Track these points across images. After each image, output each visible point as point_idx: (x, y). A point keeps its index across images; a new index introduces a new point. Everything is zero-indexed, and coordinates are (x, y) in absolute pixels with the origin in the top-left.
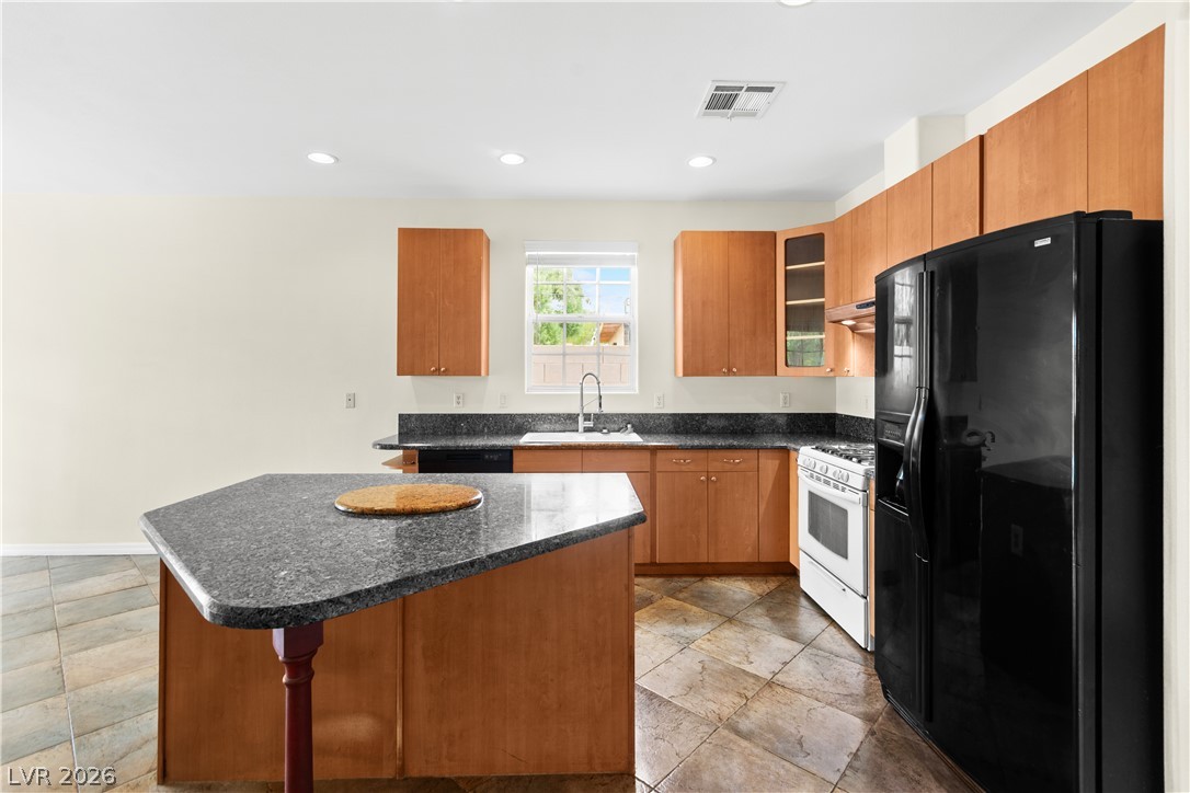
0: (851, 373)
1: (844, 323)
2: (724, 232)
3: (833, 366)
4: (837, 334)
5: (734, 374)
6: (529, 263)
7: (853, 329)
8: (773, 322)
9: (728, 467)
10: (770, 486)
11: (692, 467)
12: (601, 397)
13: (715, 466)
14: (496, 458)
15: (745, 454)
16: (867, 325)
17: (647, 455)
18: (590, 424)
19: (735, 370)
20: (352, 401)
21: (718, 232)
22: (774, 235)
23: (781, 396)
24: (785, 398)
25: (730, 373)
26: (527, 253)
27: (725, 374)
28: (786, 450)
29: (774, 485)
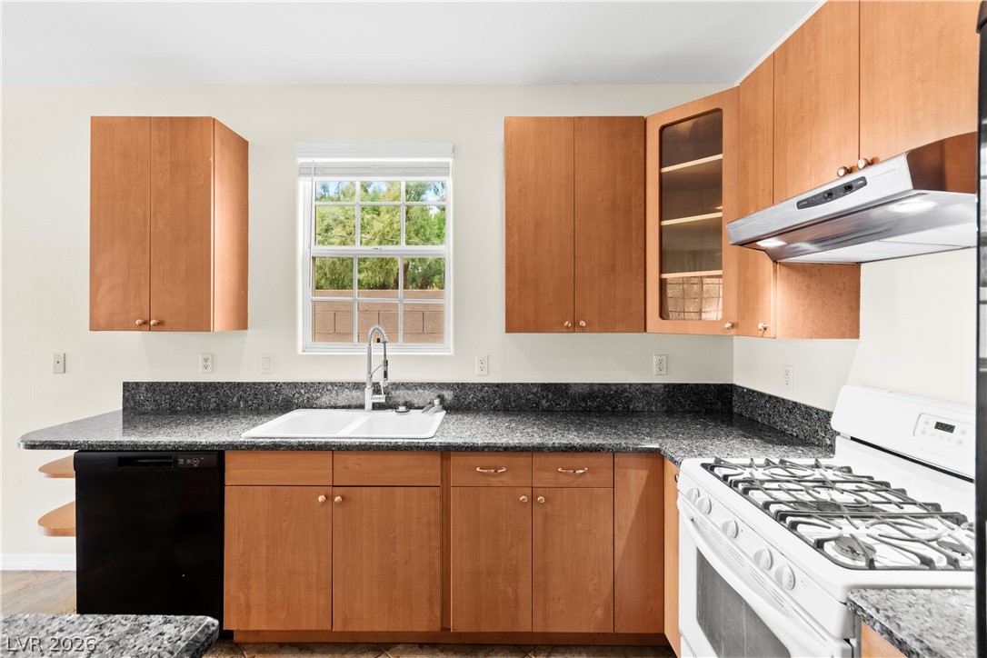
0: (771, 332)
1: (762, 244)
2: (568, 119)
3: (734, 320)
4: (743, 266)
5: (583, 330)
6: (301, 174)
7: (775, 256)
8: (641, 252)
9: (564, 480)
10: (632, 514)
11: (506, 480)
12: (386, 363)
13: (544, 478)
14: (196, 463)
15: (592, 460)
16: (804, 246)
17: (435, 460)
18: (381, 399)
19: (583, 323)
20: (62, 364)
21: (558, 119)
22: (642, 122)
23: (655, 359)
24: (660, 362)
25: (575, 328)
26: (301, 160)
27: (568, 330)
28: (657, 456)
29: (638, 512)
